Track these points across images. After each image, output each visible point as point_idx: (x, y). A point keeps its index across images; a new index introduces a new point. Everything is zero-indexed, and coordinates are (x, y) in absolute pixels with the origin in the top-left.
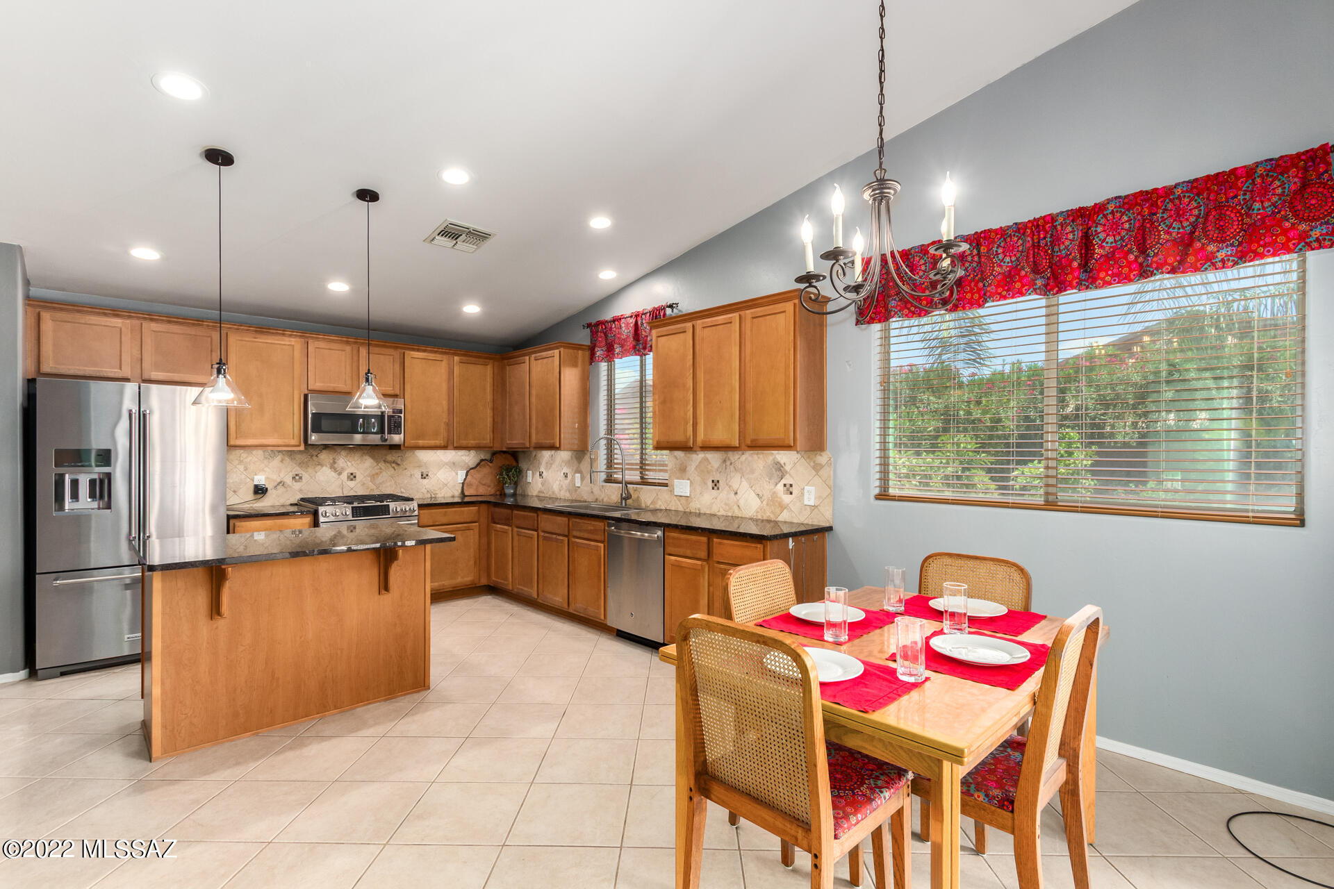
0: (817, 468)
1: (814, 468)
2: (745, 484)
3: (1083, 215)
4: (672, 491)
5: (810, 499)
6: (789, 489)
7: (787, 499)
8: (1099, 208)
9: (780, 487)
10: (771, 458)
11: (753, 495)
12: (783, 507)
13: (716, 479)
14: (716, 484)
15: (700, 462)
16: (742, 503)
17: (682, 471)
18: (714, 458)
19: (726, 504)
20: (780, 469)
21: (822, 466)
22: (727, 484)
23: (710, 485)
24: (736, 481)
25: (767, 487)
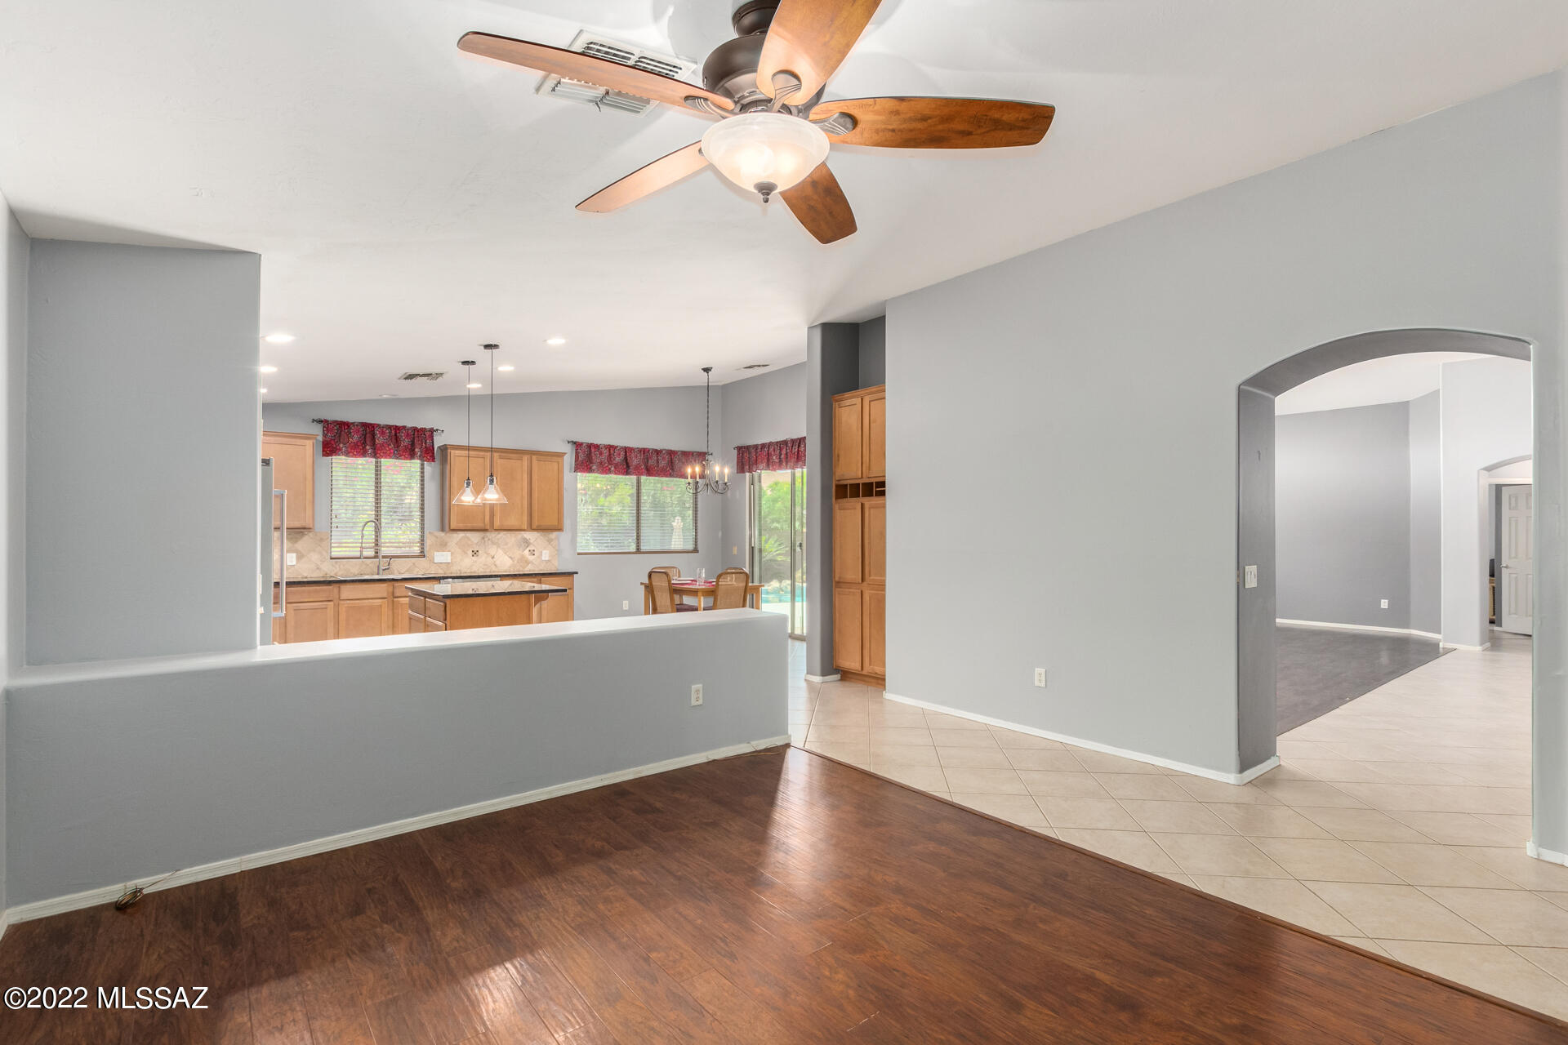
0: (550, 541)
1: (548, 541)
2: (500, 551)
3: (658, 452)
4: (432, 561)
5: (546, 556)
6: (532, 553)
7: (531, 558)
8: (661, 451)
9: (527, 552)
10: (520, 536)
11: (506, 557)
12: (528, 562)
13: (475, 550)
14: (475, 553)
15: (460, 540)
16: (498, 563)
17: (443, 546)
18: (474, 537)
19: (485, 565)
20: (527, 543)
21: (552, 540)
22: (486, 553)
23: (470, 553)
24: (493, 550)
25: (517, 553)
